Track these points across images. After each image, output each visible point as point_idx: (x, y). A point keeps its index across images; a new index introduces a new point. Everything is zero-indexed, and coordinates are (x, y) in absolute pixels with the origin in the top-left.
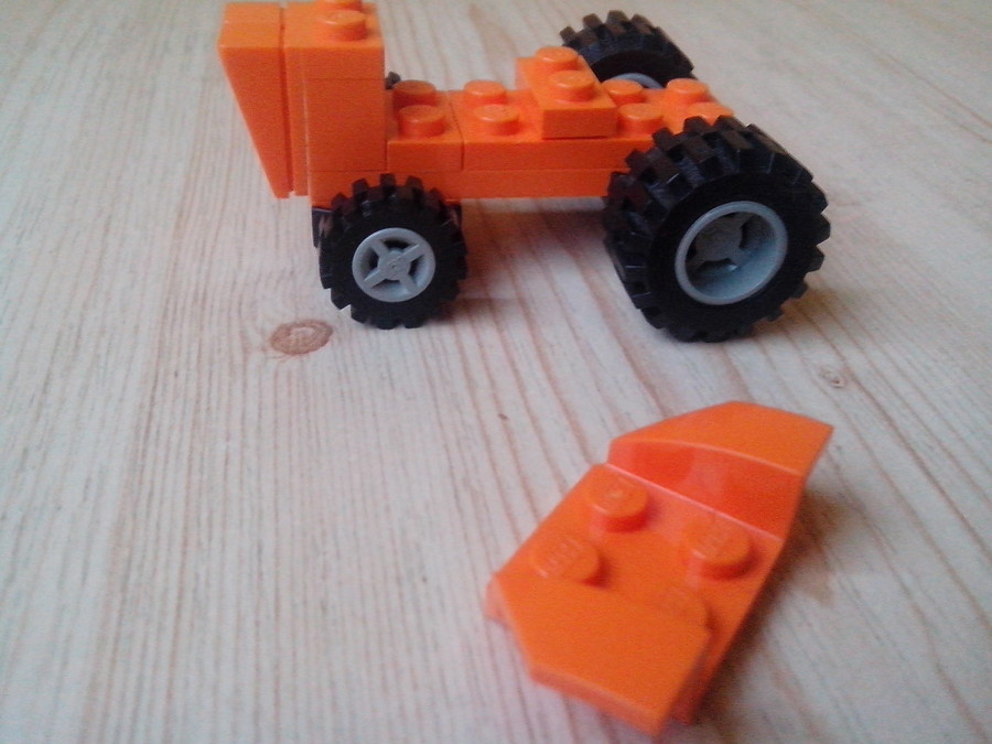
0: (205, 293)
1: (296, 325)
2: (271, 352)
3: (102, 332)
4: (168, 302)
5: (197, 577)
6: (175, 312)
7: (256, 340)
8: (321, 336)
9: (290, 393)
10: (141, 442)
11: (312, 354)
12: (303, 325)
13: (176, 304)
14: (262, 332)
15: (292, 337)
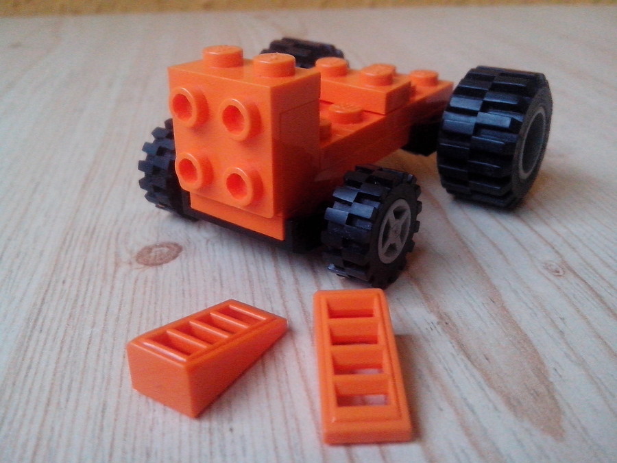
0: (94, 229)
1: (156, 246)
2: (135, 265)
3: (18, 256)
4: (67, 234)
5: (53, 429)
6: (71, 241)
7: (125, 256)
8: (174, 252)
9: (144, 293)
10: (29, 330)
11: (165, 266)
12: (162, 246)
13: (73, 235)
14: (131, 252)
15: (153, 254)
